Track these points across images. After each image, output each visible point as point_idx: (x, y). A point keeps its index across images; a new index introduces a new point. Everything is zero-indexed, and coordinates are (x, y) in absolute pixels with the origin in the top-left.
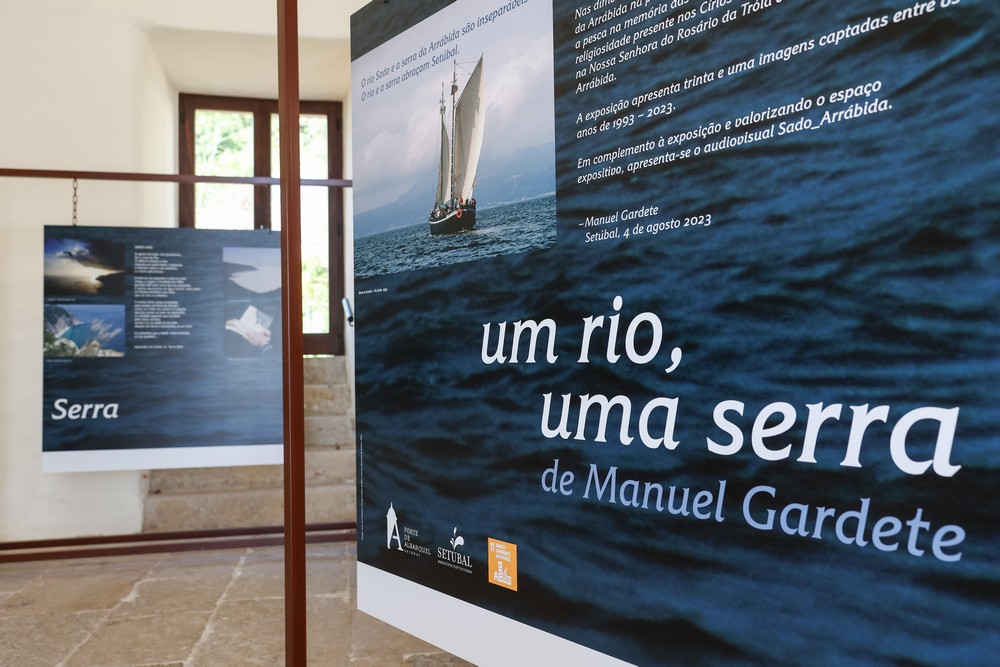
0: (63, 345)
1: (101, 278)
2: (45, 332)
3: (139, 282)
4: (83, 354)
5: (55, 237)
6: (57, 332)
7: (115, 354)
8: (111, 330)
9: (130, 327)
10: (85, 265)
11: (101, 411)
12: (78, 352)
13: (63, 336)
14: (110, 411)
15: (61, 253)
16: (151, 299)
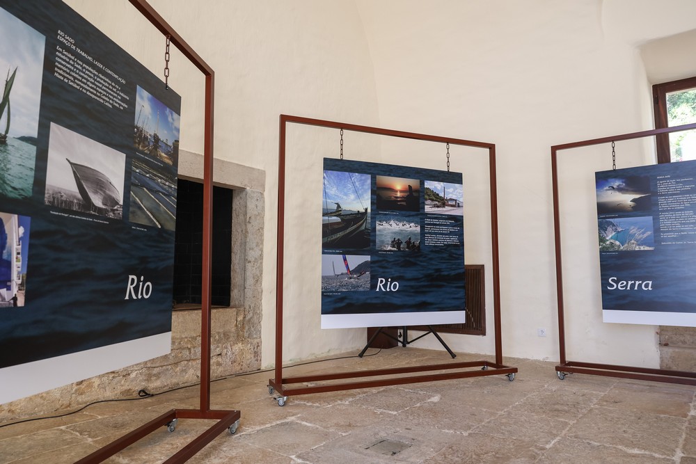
0: (612, 243)
1: (633, 201)
2: (599, 236)
3: (661, 200)
4: (625, 249)
5: (602, 178)
6: (607, 236)
7: (647, 248)
8: (643, 233)
9: (657, 230)
10: (623, 193)
11: (640, 285)
12: (622, 248)
13: (612, 238)
14: (647, 286)
15: (607, 188)
16: (671, 210)
